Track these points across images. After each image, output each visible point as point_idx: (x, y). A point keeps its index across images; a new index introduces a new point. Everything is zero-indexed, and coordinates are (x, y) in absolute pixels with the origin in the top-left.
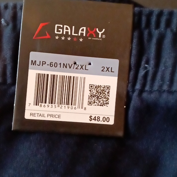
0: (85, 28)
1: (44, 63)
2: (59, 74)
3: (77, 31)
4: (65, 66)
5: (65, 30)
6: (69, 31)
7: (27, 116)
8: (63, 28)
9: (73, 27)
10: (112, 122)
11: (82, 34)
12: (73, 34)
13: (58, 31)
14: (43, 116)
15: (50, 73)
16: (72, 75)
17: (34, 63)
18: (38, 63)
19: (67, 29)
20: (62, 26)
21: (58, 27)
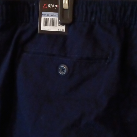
0: (56, 5)
1: (45, 15)
2: (50, 18)
3: (54, 6)
4: (51, 15)
5: (51, 6)
6: (52, 6)
7: (42, 29)
8: (51, 5)
9: (53, 5)
10: (64, 31)
11: (56, 7)
12: (53, 7)
13: (49, 6)
14: (46, 29)
15: (47, 17)
16: (53, 18)
17: (43, 15)
18: (44, 15)
19: (52, 5)
20: (50, 5)
21: (49, 5)
